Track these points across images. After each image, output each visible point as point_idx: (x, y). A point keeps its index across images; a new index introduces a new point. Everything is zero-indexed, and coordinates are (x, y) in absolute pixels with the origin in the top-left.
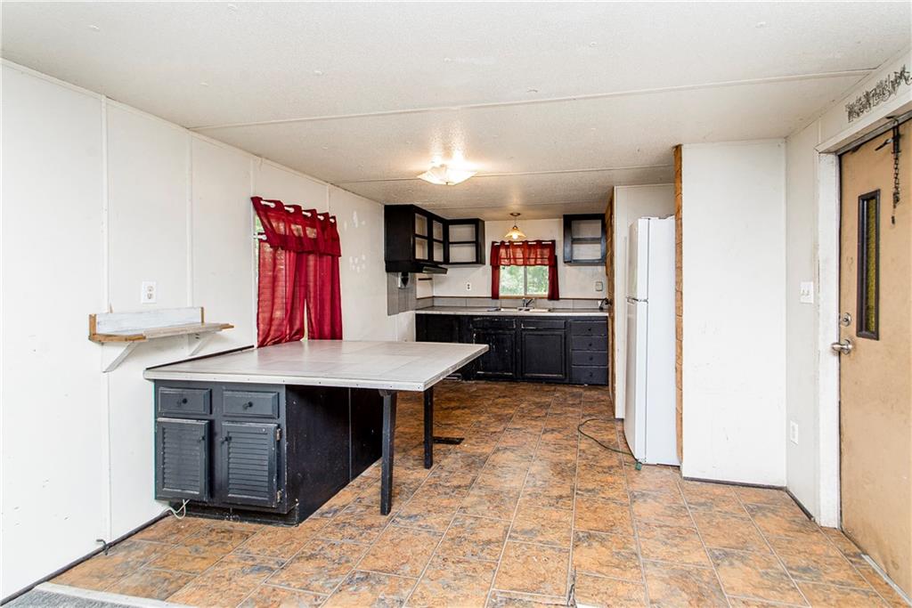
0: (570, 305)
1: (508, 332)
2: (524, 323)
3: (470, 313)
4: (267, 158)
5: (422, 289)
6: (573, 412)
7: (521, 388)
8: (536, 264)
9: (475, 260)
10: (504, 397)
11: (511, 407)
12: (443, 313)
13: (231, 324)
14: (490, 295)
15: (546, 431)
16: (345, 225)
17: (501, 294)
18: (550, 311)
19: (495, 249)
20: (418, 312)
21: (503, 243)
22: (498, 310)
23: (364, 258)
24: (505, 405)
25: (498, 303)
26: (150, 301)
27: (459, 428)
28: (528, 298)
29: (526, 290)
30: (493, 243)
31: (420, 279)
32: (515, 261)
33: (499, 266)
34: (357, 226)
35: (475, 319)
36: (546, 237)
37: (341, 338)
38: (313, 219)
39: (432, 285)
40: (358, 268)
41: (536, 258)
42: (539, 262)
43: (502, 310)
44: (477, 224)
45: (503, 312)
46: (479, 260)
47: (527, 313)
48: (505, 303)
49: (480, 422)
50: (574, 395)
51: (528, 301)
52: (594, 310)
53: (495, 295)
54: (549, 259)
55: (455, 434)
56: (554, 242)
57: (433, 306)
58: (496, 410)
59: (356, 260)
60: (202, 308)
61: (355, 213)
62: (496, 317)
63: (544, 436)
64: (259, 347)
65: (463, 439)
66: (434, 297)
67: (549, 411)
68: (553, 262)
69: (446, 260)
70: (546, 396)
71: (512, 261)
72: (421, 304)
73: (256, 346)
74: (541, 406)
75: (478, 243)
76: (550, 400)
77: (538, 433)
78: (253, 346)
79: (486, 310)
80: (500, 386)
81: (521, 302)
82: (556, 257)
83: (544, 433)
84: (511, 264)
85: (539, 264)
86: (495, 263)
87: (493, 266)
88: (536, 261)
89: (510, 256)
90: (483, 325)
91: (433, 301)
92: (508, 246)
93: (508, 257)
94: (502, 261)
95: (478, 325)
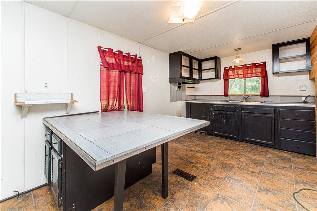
0: (278, 99)
1: (233, 113)
2: (244, 109)
3: (211, 103)
4: (106, 30)
5: (189, 91)
6: (285, 175)
7: (242, 146)
8: (252, 77)
9: (214, 77)
10: (230, 150)
11: (233, 158)
12: (198, 102)
13: (76, 101)
14: (223, 95)
15: (260, 190)
16: (148, 61)
17: (229, 94)
18: (262, 102)
19: (226, 71)
20: (187, 102)
21: (231, 67)
22: (228, 101)
23: (158, 76)
24: (229, 156)
25: (227, 98)
26: (46, 89)
27: (196, 167)
28: (247, 96)
29: (245, 91)
30: (225, 68)
31: (188, 87)
32: (238, 76)
33: (228, 79)
34: (154, 62)
35: (214, 106)
36: (259, 61)
37: (143, 111)
38: (128, 57)
39: (195, 90)
40: (155, 80)
41: (252, 74)
42: (254, 75)
43: (230, 101)
44: (216, 59)
45: (230, 103)
46: (217, 77)
47: (246, 104)
48: (231, 98)
49: (210, 166)
50: (283, 159)
51: (246, 97)
52: (299, 103)
53: (226, 94)
54: (261, 73)
55: (192, 171)
56: (264, 63)
57: (195, 99)
58: (223, 159)
59: (154, 77)
60: (72, 94)
61: (153, 56)
62: (226, 105)
63: (259, 195)
64: (102, 112)
65: (195, 177)
66: (196, 95)
67: (263, 169)
68: (264, 75)
69: (200, 79)
70: (260, 155)
71: (236, 76)
72: (189, 98)
73: (100, 111)
74: (256, 163)
75: (216, 69)
76: (263, 159)
77: (253, 190)
78: (99, 112)
79: (220, 101)
80: (228, 142)
81: (241, 98)
82: (266, 72)
83: (259, 191)
84: (235, 78)
85: (254, 77)
86: (226, 78)
87: (225, 80)
88: (252, 75)
89: (235, 74)
90: (218, 109)
91: (195, 97)
92: (234, 68)
93: (234, 74)
94: (230, 77)
95: (215, 109)
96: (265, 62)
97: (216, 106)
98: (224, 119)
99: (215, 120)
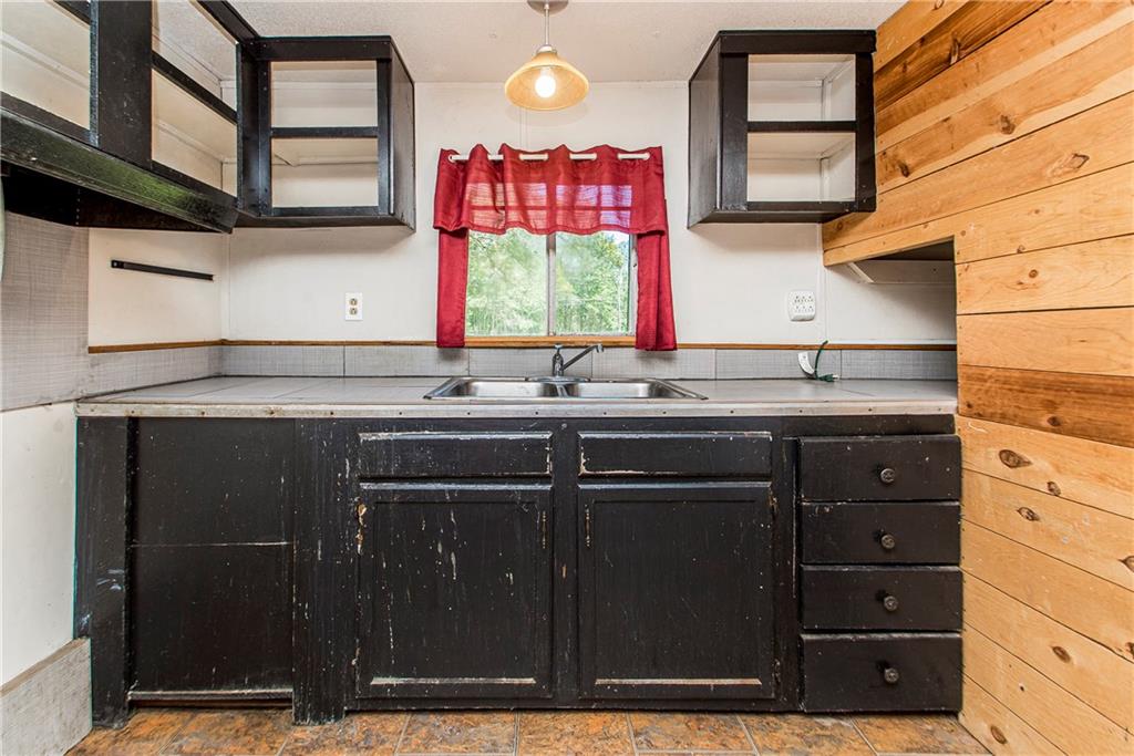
8: (597, 227)
17: (471, 332)
19: (455, 176)
20: (88, 411)
21: (479, 152)
25: (461, 364)
30: (444, 154)
31: (114, 264)
32: (525, 218)
33: (465, 233)
35: (364, 437)
36: (631, 140)
41: (597, 209)
42: (607, 218)
44: (383, 60)
46: (393, 214)
51: (572, 356)
53: (451, 338)
54: (640, 209)
56: (656, 154)
66: (223, 343)
71: (514, 216)
75: (389, 142)
81: (543, 361)
84: (508, 224)
85: (609, 227)
86: (453, 220)
87: (442, 231)
88: (598, 217)
89: (506, 201)
90: (405, 464)
91: (221, 358)
92: (498, 165)
93: (500, 203)
94: (480, 217)
95: (381, 472)
96: (660, 148)
97: (383, 436)
98: (448, 548)
99: (377, 565)
